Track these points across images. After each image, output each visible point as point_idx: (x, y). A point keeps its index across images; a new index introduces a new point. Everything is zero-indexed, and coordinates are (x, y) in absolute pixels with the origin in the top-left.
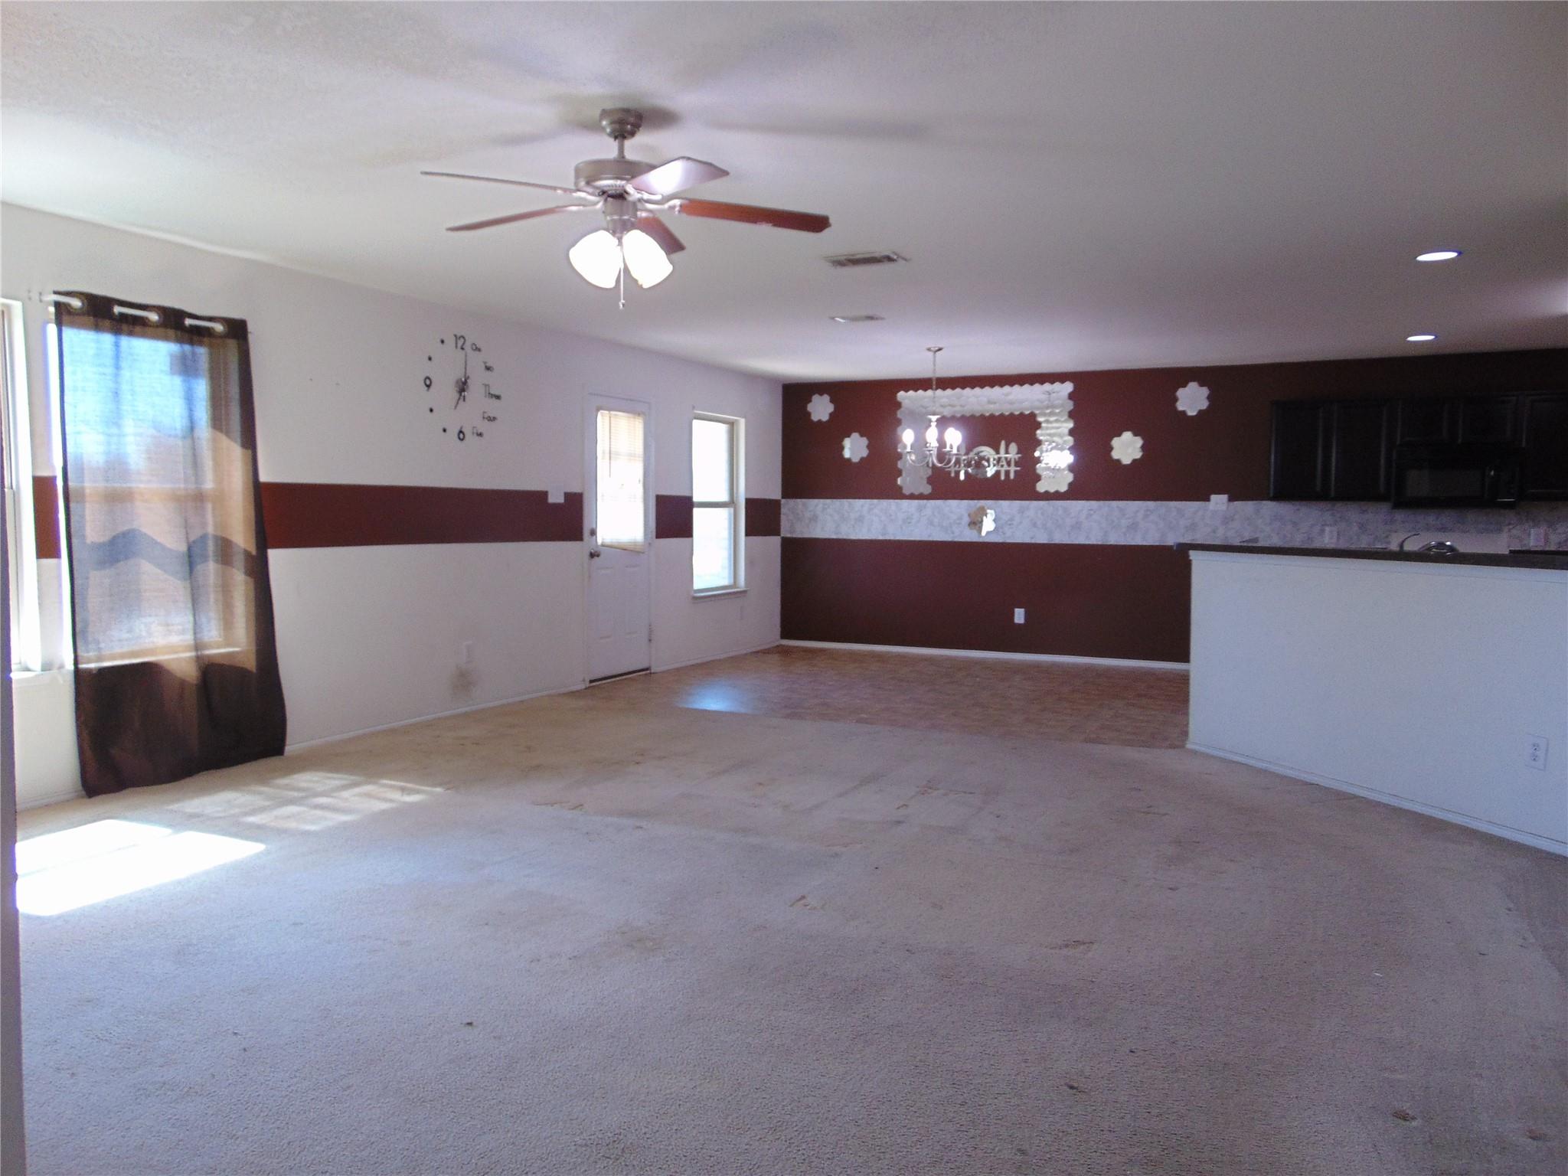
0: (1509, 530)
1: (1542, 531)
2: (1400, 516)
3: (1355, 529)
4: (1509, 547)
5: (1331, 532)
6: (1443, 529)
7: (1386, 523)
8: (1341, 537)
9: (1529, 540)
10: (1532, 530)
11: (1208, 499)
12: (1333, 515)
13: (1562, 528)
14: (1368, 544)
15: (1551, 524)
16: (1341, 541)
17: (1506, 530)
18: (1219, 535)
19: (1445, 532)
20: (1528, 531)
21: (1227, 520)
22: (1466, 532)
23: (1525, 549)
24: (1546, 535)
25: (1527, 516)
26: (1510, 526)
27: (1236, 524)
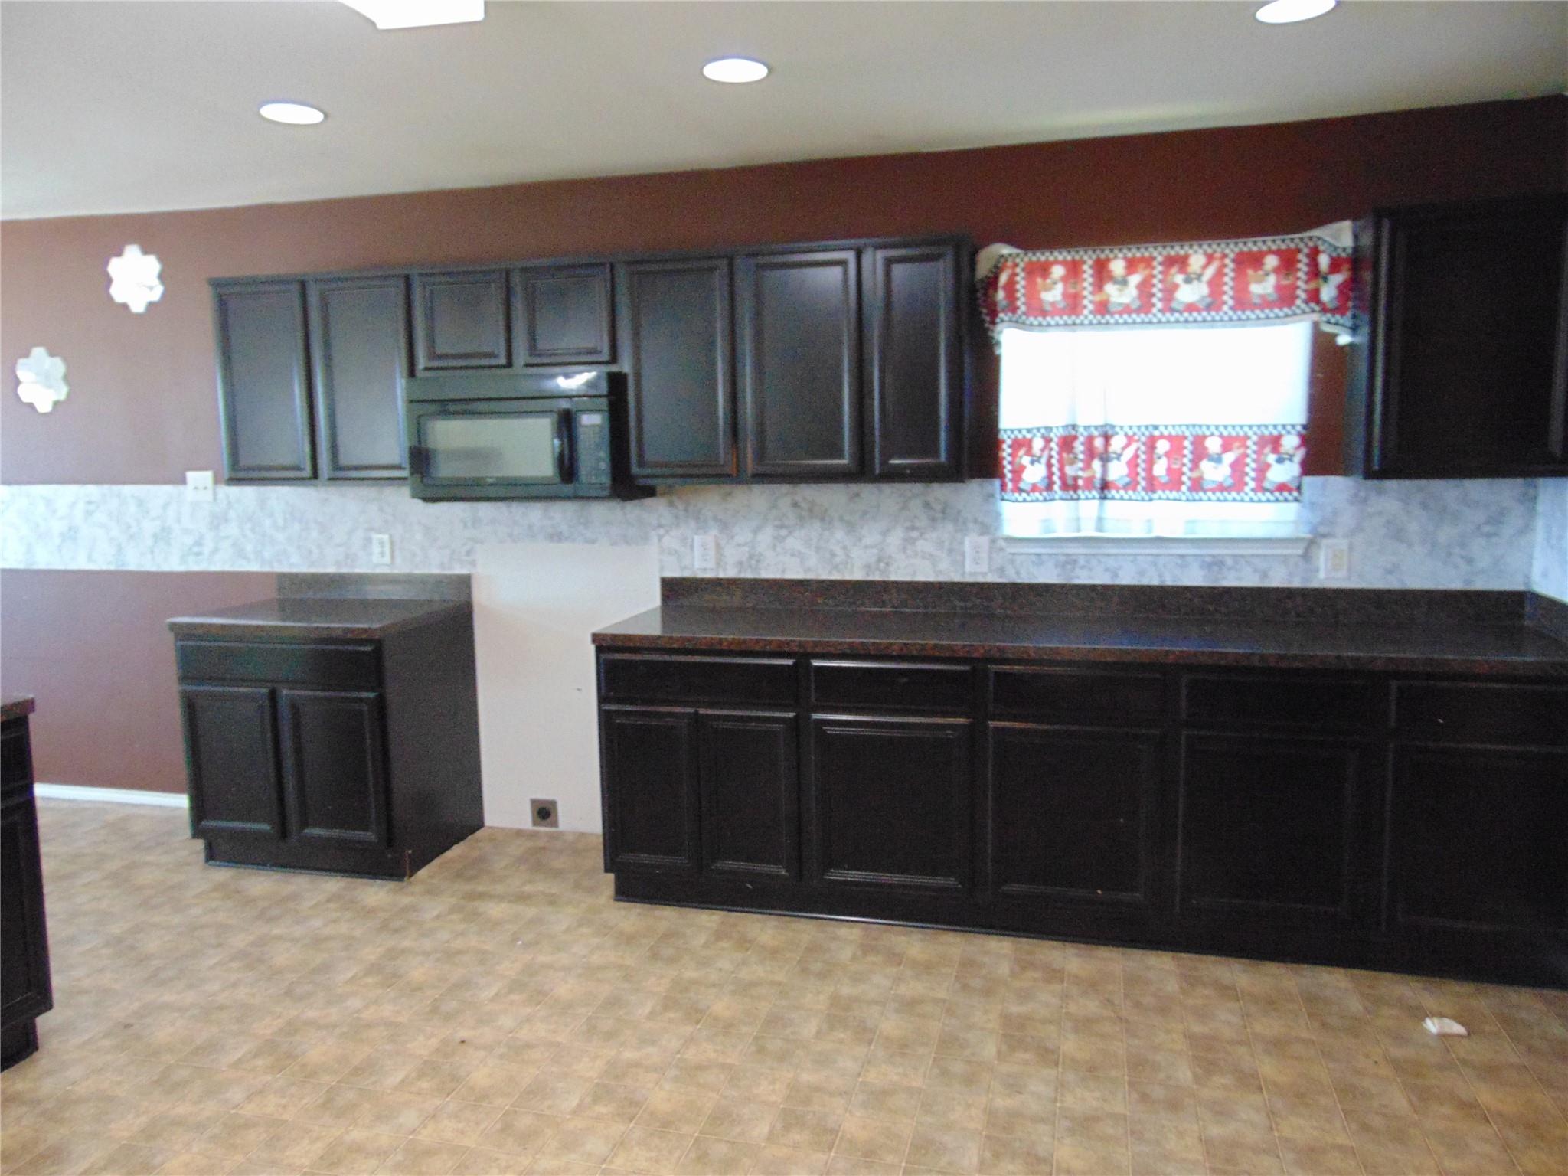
0: (660, 538)
1: (711, 538)
4: (662, 569)
5: (382, 544)
6: (556, 537)
7: (465, 526)
8: (397, 553)
9: (693, 558)
10: (696, 538)
11: (183, 481)
12: (381, 510)
13: (742, 534)
14: (442, 566)
15: (724, 526)
16: (398, 561)
17: (655, 540)
18: (206, 550)
19: (560, 540)
20: (690, 540)
21: (217, 521)
22: (593, 542)
23: (687, 574)
24: (718, 547)
25: (686, 510)
26: (662, 531)
27: (232, 530)
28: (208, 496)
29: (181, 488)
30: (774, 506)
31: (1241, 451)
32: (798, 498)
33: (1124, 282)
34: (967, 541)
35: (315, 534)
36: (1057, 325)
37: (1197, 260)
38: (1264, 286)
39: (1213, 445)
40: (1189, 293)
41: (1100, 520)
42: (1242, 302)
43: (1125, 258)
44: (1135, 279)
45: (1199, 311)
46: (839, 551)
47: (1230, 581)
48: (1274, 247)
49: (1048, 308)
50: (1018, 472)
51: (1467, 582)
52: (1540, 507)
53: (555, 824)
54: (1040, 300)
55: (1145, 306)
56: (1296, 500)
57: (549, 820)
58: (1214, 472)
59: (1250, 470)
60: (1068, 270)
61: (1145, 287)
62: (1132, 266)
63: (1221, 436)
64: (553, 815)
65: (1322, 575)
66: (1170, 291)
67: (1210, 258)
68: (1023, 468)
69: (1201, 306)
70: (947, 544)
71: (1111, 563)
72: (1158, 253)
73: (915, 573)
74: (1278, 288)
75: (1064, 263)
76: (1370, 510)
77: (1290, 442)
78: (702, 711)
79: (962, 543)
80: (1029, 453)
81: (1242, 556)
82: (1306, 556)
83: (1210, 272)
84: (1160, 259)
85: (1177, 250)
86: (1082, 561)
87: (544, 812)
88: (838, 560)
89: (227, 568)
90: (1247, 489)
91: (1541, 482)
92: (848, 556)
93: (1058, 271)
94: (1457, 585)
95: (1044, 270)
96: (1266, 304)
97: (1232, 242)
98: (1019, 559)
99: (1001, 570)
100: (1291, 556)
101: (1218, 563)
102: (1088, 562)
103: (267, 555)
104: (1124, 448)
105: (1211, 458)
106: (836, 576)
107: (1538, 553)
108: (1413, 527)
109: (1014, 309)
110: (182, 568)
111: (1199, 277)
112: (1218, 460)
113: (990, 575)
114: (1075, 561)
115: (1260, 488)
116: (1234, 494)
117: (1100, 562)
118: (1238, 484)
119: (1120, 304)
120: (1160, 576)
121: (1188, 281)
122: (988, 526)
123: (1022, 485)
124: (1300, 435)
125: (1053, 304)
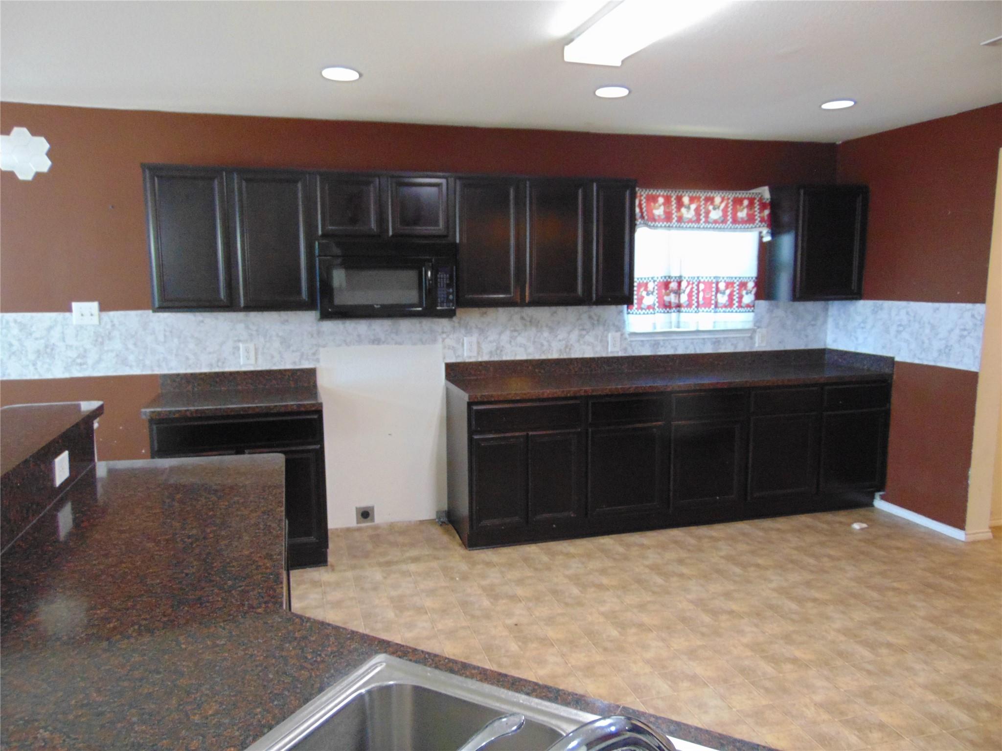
0: (443, 340)
1: (474, 338)
2: (329, 326)
3: (277, 344)
4: (444, 358)
5: (247, 351)
6: (376, 341)
7: (312, 336)
8: (260, 356)
9: (463, 350)
10: (465, 338)
11: (69, 310)
12: (247, 327)
13: (492, 335)
14: (295, 363)
15: (482, 331)
16: (260, 361)
17: (440, 340)
18: (90, 362)
19: (378, 344)
20: (462, 340)
21: (100, 339)
22: (400, 344)
23: (459, 360)
24: (478, 343)
25: (459, 323)
26: (444, 336)
27: (117, 345)
28: (95, 320)
29: (67, 314)
30: (510, 319)
31: (732, 289)
32: (524, 315)
33: (688, 208)
34: (610, 335)
35: (192, 346)
36: (661, 227)
37: (718, 200)
38: (742, 214)
39: (722, 286)
40: (715, 215)
41: (679, 322)
42: (735, 221)
43: (689, 196)
44: (693, 207)
45: (719, 223)
46: (545, 343)
47: (722, 350)
48: (747, 196)
49: (657, 218)
50: (641, 299)
51: (806, 345)
52: (830, 313)
53: (373, 520)
54: (653, 215)
55: (698, 220)
56: (753, 311)
57: (369, 518)
58: (723, 299)
59: (736, 298)
60: (665, 200)
61: (697, 211)
62: (692, 200)
63: (725, 281)
64: (371, 515)
65: (757, 345)
66: (707, 213)
67: (723, 199)
68: (642, 298)
69: (720, 221)
70: (600, 337)
71: (674, 343)
72: (703, 195)
73: (584, 353)
74: (748, 215)
75: (663, 196)
76: (774, 315)
77: (751, 285)
78: (530, 433)
79: (607, 337)
80: (646, 289)
81: (727, 338)
82: (751, 338)
83: (723, 205)
84: (703, 198)
85: (710, 194)
86: (662, 343)
87: (365, 514)
88: (545, 348)
89: (111, 373)
90: (735, 306)
91: (830, 302)
92: (550, 345)
93: (661, 200)
94: (802, 347)
95: (654, 199)
96: (744, 222)
97: (731, 192)
98: (634, 344)
99: (625, 350)
100: (745, 337)
101: (717, 342)
102: (664, 343)
103: (147, 362)
104: (686, 287)
105: (721, 293)
106: (543, 357)
107: (829, 332)
108: (789, 323)
109: (642, 217)
110: (67, 375)
111: (719, 207)
112: (724, 293)
113: (620, 352)
114: (659, 344)
115: (740, 306)
116: (729, 309)
117: (669, 343)
118: (730, 304)
119: (688, 218)
120: (695, 349)
121: (714, 209)
122: (619, 327)
123: (643, 306)
124: (754, 281)
125: (659, 216)
